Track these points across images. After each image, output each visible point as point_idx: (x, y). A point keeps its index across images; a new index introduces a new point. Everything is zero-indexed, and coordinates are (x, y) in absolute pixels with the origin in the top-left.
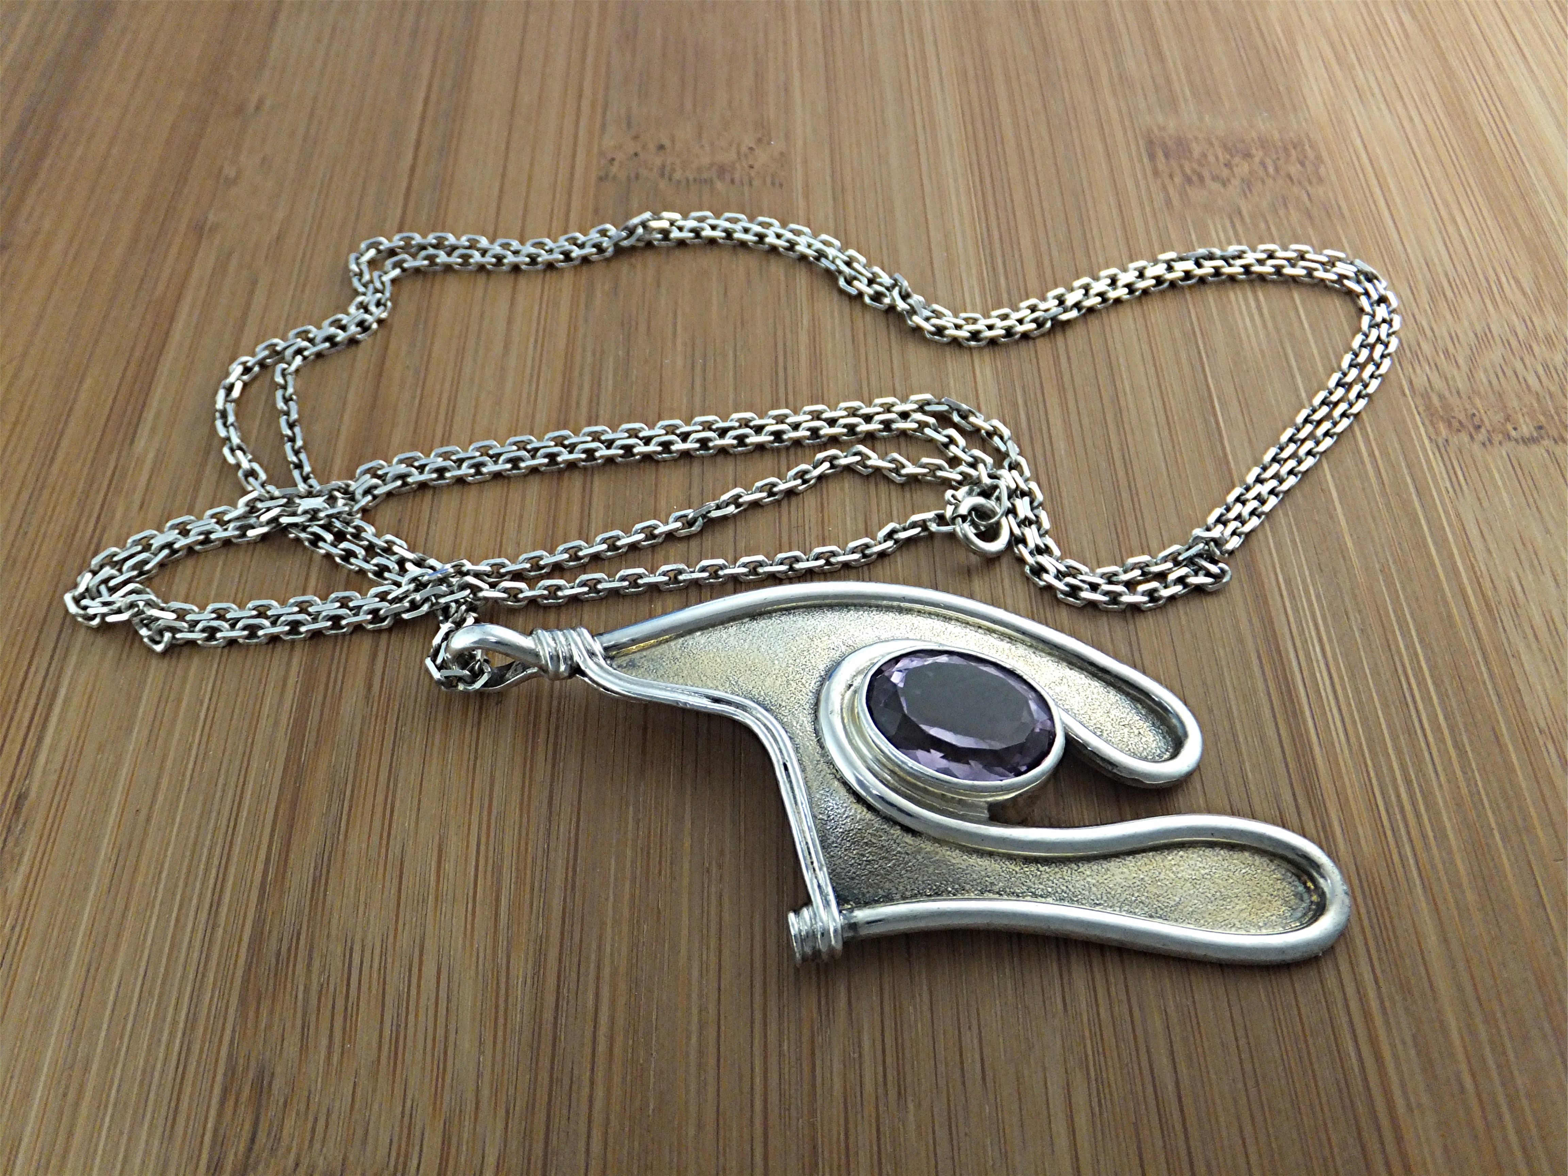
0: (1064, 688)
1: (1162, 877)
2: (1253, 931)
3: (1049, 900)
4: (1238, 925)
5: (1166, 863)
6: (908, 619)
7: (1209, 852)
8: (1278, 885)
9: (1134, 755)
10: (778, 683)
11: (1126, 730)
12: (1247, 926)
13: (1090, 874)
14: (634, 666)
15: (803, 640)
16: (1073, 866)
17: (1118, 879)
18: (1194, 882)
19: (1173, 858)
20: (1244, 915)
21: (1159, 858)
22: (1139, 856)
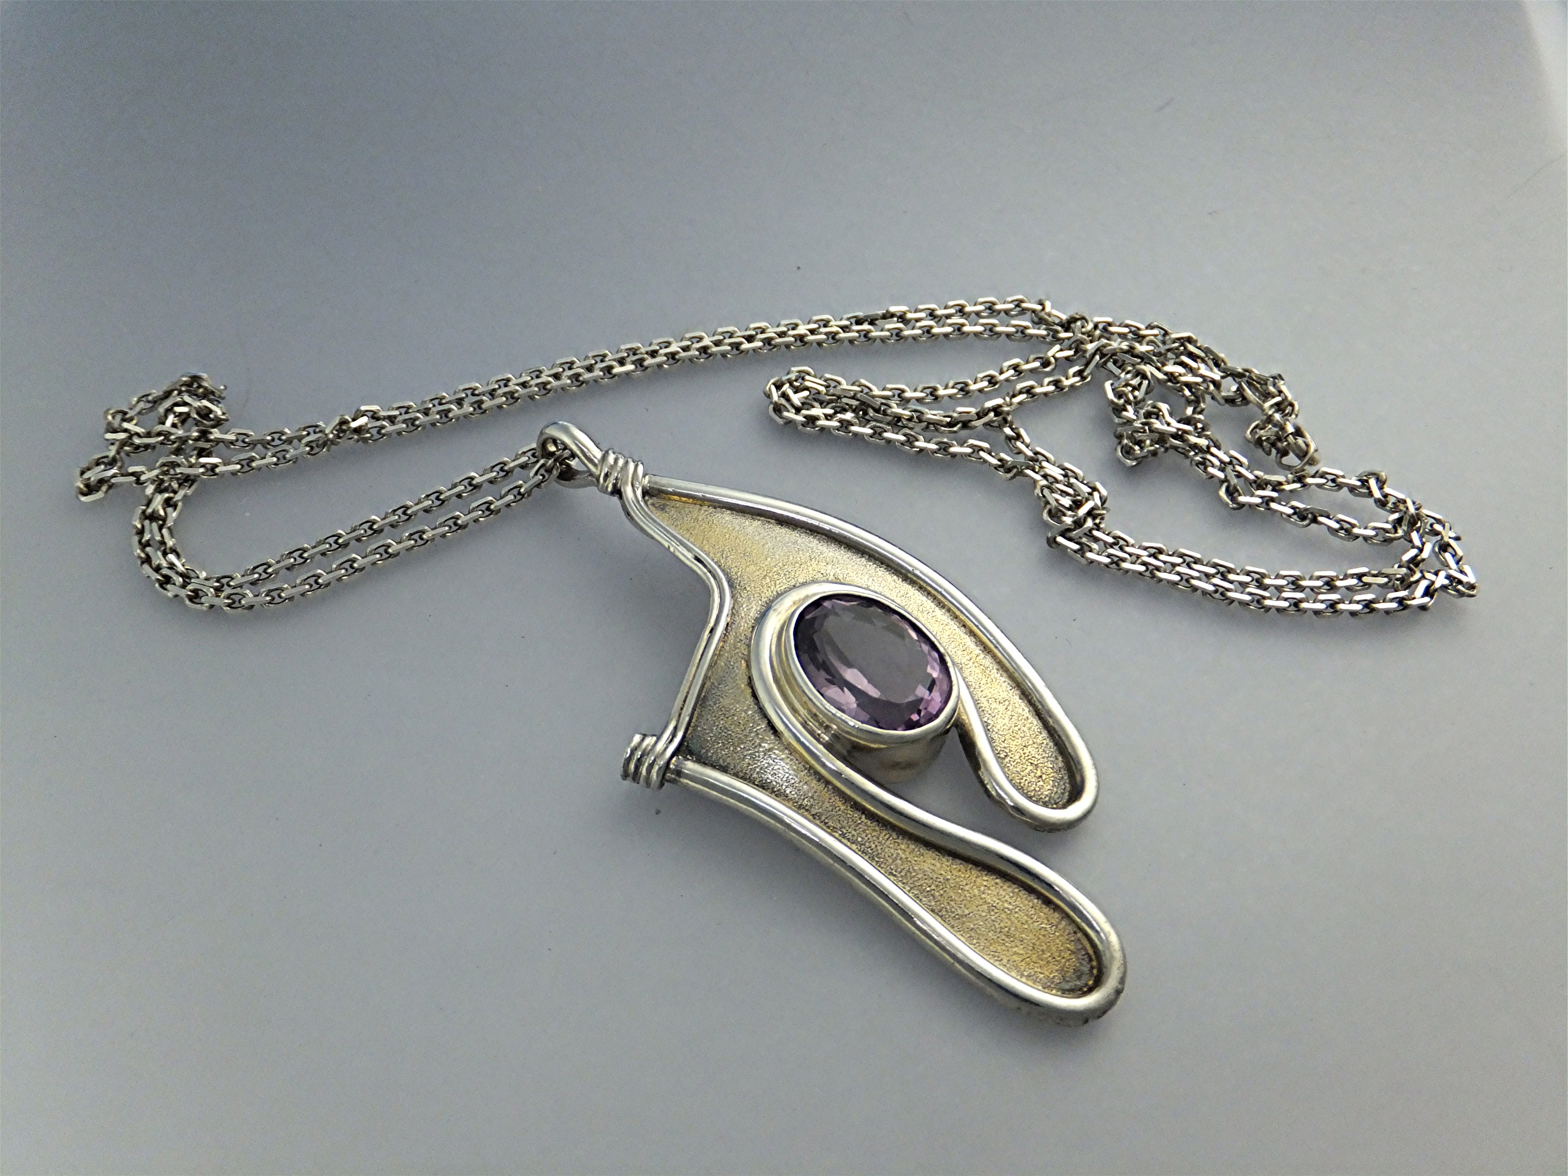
0: (1001, 708)
1: (967, 888)
2: (1013, 974)
3: (854, 847)
4: (1005, 961)
5: (979, 880)
6: (906, 587)
7: (1023, 894)
8: (1067, 955)
9: (1019, 788)
10: (758, 573)
11: (1030, 768)
12: (1011, 967)
13: (903, 850)
14: (663, 509)
15: (804, 556)
16: (894, 835)
17: (925, 867)
18: (992, 908)
19: (987, 880)
20: (1015, 957)
21: (975, 872)
22: (959, 861)
